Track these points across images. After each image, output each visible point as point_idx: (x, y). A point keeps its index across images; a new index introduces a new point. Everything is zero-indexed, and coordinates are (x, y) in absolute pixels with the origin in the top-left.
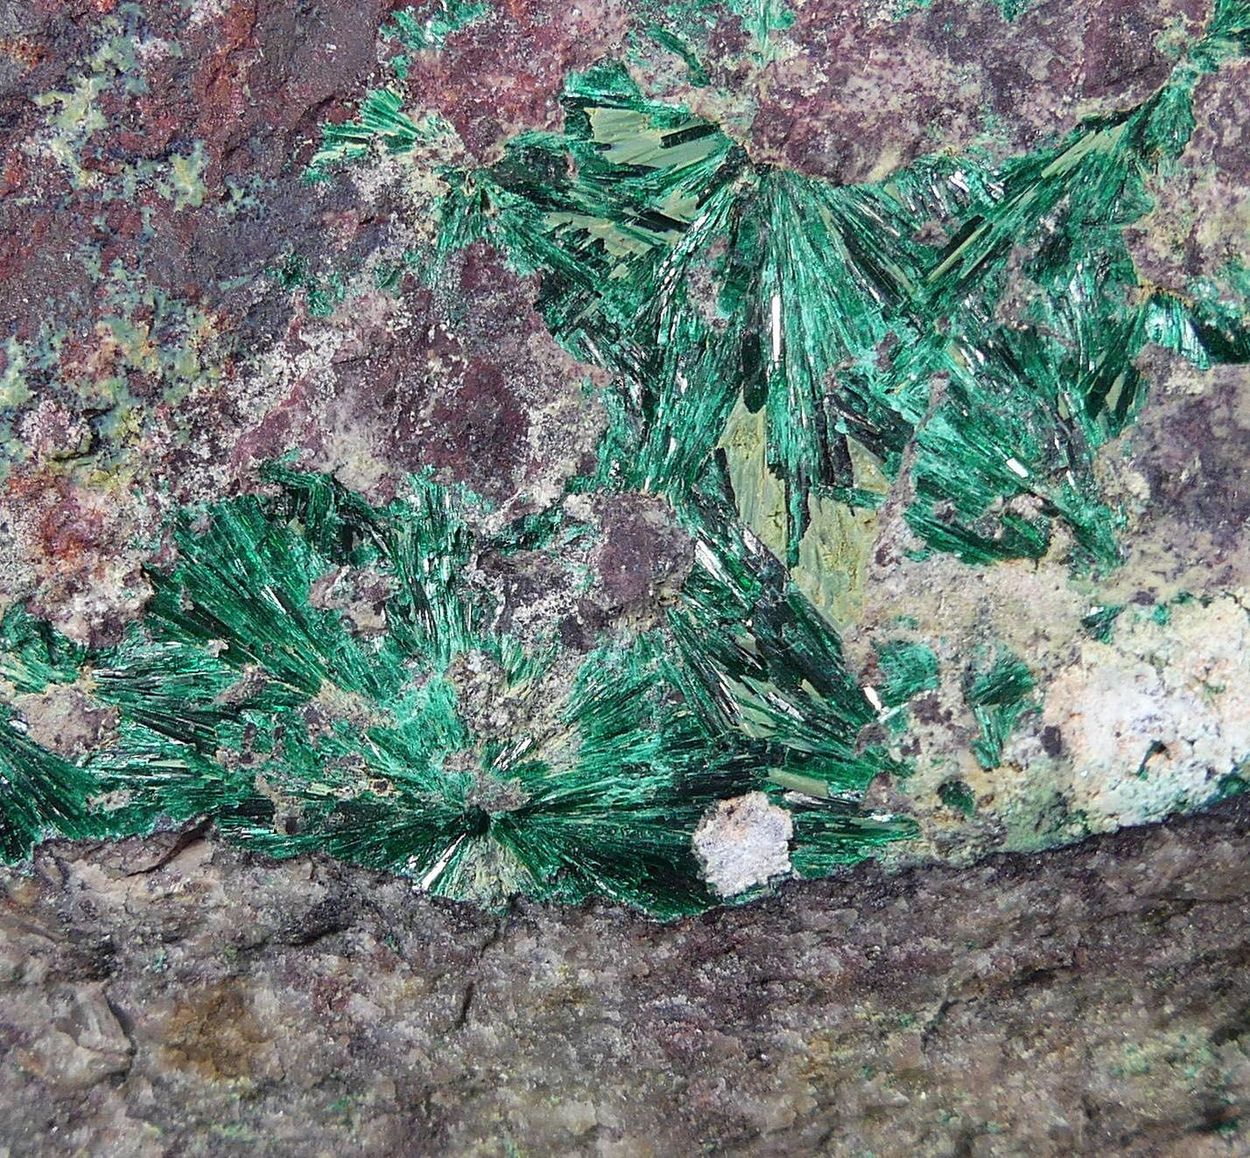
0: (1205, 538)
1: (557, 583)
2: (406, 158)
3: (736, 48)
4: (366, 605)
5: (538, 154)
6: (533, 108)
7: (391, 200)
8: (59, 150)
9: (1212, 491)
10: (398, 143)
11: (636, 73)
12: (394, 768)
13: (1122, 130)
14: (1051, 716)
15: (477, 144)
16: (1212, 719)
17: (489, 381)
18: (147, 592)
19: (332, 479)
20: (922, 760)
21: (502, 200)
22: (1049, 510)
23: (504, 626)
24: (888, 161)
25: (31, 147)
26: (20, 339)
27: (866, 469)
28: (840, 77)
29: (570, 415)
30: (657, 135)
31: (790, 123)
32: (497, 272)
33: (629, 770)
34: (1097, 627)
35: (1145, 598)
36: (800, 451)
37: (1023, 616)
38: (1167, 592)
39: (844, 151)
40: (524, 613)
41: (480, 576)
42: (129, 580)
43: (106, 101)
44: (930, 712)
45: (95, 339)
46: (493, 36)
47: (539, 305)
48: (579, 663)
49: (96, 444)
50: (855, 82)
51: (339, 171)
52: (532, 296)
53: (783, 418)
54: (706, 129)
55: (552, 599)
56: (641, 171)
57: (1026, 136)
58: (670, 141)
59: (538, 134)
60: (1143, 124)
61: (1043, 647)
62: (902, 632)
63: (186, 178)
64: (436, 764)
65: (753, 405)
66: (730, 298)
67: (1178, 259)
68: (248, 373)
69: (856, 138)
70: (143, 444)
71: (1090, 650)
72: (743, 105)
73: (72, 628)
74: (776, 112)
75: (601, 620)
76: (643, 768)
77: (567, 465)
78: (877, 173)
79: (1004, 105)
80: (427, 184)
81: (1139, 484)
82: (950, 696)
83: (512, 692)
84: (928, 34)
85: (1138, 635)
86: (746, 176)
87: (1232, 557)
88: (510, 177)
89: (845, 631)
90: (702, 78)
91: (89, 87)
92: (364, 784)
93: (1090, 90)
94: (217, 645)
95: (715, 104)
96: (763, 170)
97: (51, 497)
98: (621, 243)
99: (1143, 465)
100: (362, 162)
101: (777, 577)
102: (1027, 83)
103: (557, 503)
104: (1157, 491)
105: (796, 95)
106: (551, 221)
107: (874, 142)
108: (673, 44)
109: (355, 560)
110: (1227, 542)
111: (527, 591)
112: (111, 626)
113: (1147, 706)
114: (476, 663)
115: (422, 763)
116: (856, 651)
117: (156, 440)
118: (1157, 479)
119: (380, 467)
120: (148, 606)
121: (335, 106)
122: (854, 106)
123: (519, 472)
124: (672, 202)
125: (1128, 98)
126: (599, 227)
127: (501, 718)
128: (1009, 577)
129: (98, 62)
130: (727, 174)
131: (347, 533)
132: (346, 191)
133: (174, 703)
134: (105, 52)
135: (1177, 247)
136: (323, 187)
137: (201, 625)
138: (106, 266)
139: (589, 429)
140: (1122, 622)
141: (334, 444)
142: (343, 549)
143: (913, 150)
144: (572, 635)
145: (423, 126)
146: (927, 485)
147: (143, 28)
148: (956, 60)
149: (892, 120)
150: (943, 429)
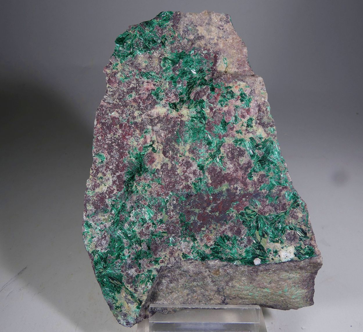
0: (290, 242)
1: (244, 243)
2: (233, 213)
3: (257, 206)
4: (230, 244)
5: (242, 212)
6: (242, 210)
7: (232, 216)
8: (208, 211)
9: (290, 239)
10: (233, 212)
11: (250, 207)
12: (232, 255)
13: (284, 213)
14: (279, 254)
15: (238, 212)
16: (290, 255)
17: (239, 229)
18: (214, 243)
19: (228, 235)
20: (270, 257)
21: (240, 216)
22: (279, 239)
23: (240, 246)
24: (268, 214)
25: (206, 211)
26: (206, 225)
27: (266, 236)
28: (264, 208)
29: (244, 231)
30: (251, 212)
31: (260, 212)
32: (240, 221)
33: (249, 256)
34: (282, 248)
35: (286, 246)
36: (261, 234)
37: (277, 247)
38: (287, 246)
39: (264, 213)
40: (241, 245)
41: (238, 242)
42: (213, 242)
43: (211, 208)
44: (271, 253)
45: (211, 226)
46: (239, 204)
47: (242, 223)
48: (245, 249)
49: (211, 233)
50: (265, 209)
51: (228, 214)
52: (242, 222)
53: (260, 232)
54: (254, 211)
55: (243, 244)
56: (250, 214)
57: (277, 213)
58: (252, 212)
59: (242, 211)
60: (286, 213)
61: (279, 249)
62: (269, 248)
63: (217, 214)
64: (235, 255)
65: (258, 231)
66: (256, 223)
67: (288, 223)
68: (222, 228)
69: (265, 213)
70: (214, 233)
71: (282, 249)
72: (257, 210)
73: (209, 245)
74: (259, 211)
75: (247, 246)
76: (250, 256)
77: (245, 235)
78: (267, 215)
79: (276, 211)
80: (235, 215)
81: (285, 238)
82: (272, 252)
83: (241, 251)
84: (270, 205)
85: (285, 248)
86: (257, 215)
87: (292, 243)
88: (240, 214)
89: (265, 248)
90: (254, 208)
91: (210, 207)
92: (230, 257)
93: (282, 210)
94: (219, 247)
95: (255, 210)
96: (258, 214)
97: (208, 236)
98: (249, 219)
99: (285, 237)
100: (230, 213)
101: (260, 243)
102: (277, 209)
103: (244, 237)
104: (287, 239)
105: (261, 209)
106: (243, 217)
107: (267, 213)
108: (252, 206)
109: (229, 241)
110: (291, 242)
111: (241, 243)
112: (211, 245)
113: (286, 254)
114: (238, 249)
115: (234, 255)
116: (265, 249)
117: (215, 232)
118: (287, 238)
119: (231, 235)
120: (214, 244)
121: (228, 209)
122: (265, 210)
123: (241, 235)
124: (252, 217)
125: (284, 211)
126: (247, 218)
127: (240, 252)
128: (276, 244)
129: (211, 206)
130: (256, 215)
131: (229, 239)
132: (229, 215)
133: (216, 251)
134: (212, 205)
135: (288, 222)
136: (227, 215)
137: (218, 245)
138: (212, 220)
139: (246, 232)
140: (284, 248)
141: (228, 233)
142: (228, 240)
143: (269, 214)
144: (245, 247)
145: (234, 210)
146: (270, 237)
147: (214, 203)
148: (272, 207)
149: (268, 212)
150: (272, 233)
